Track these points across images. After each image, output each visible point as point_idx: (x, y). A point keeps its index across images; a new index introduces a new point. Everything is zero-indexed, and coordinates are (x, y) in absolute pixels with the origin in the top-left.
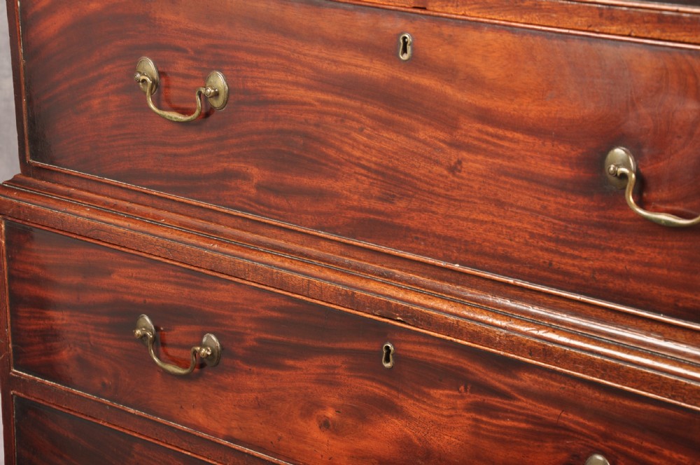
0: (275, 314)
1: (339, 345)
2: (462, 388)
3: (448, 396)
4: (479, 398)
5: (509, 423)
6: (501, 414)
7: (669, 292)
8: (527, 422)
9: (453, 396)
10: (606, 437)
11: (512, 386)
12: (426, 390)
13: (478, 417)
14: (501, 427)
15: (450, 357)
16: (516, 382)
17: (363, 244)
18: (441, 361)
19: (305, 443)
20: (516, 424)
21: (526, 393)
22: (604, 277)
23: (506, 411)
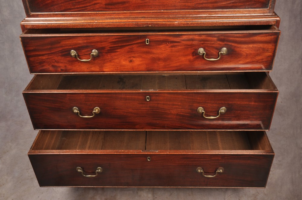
0: (114, 40)
1: (134, 43)
2: (168, 43)
3: (164, 46)
4: (172, 44)
5: (180, 47)
6: (178, 46)
7: (212, 5)
8: (184, 46)
9: (165, 46)
10: (203, 44)
11: (180, 40)
12: (158, 46)
13: (172, 48)
14: (178, 49)
15: (164, 37)
16: (181, 39)
17: (137, 11)
18: (162, 39)
19: (125, 67)
20: (181, 47)
21: (183, 40)
22: (198, 5)
23: (179, 45)
